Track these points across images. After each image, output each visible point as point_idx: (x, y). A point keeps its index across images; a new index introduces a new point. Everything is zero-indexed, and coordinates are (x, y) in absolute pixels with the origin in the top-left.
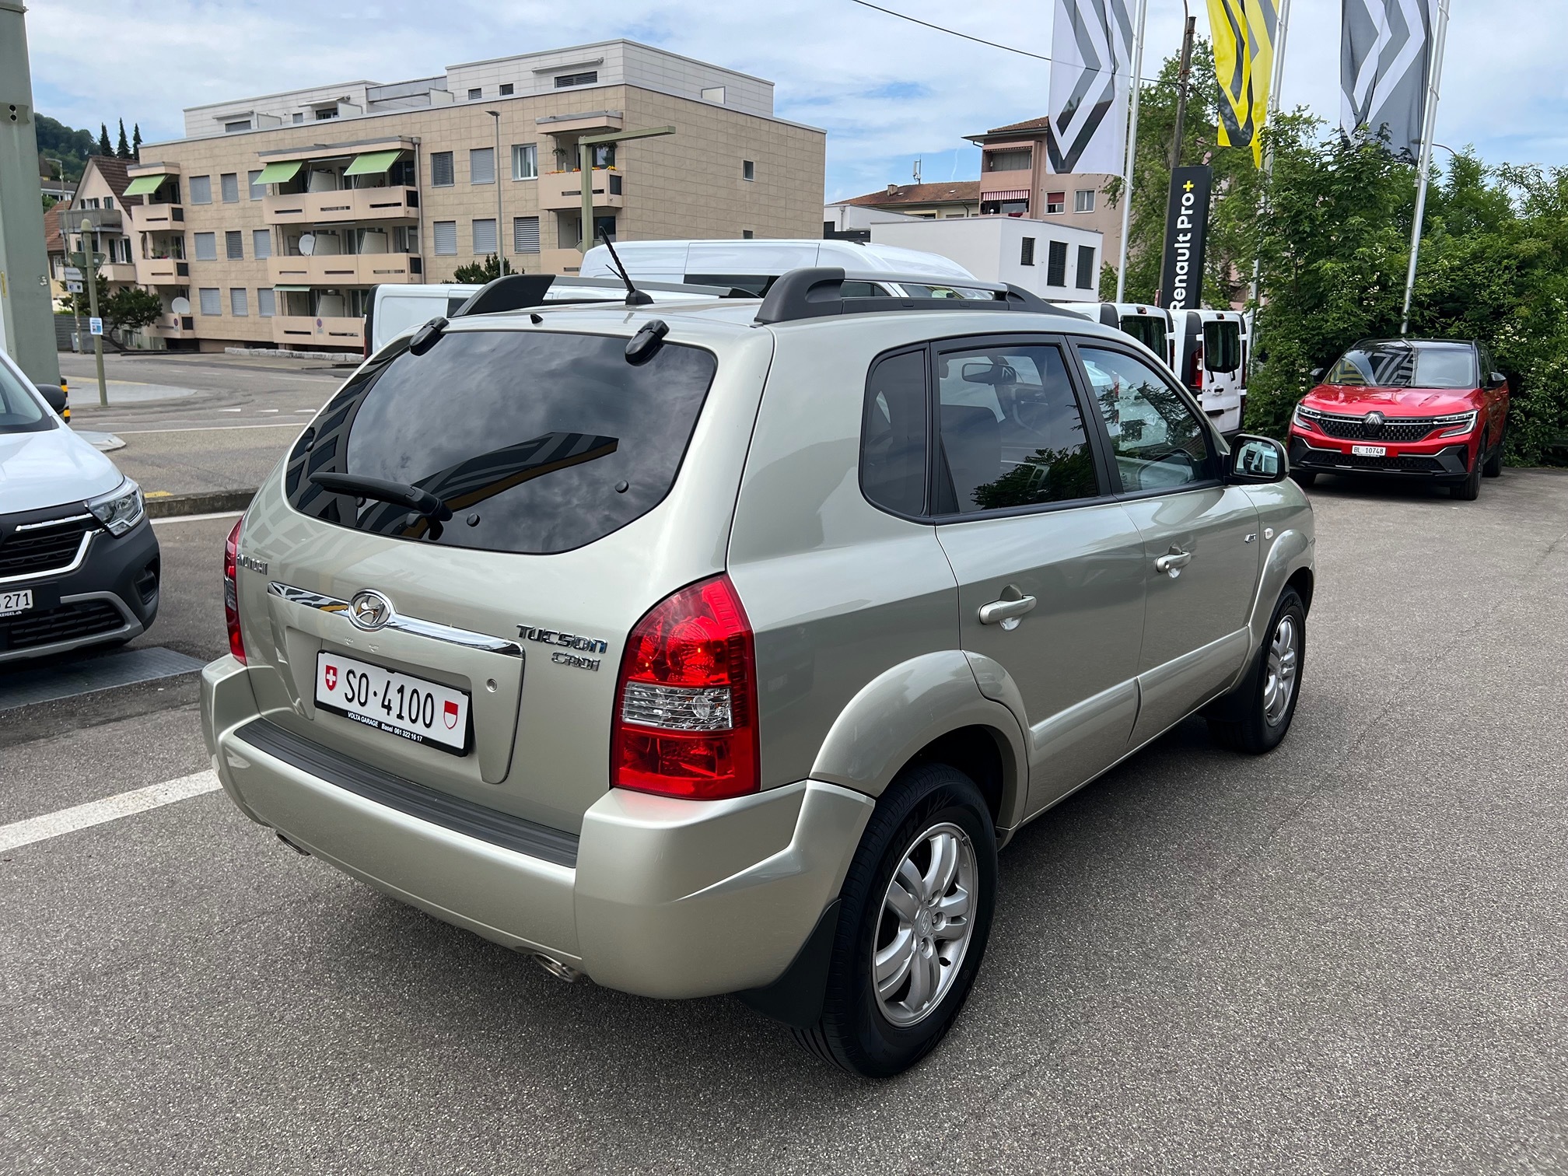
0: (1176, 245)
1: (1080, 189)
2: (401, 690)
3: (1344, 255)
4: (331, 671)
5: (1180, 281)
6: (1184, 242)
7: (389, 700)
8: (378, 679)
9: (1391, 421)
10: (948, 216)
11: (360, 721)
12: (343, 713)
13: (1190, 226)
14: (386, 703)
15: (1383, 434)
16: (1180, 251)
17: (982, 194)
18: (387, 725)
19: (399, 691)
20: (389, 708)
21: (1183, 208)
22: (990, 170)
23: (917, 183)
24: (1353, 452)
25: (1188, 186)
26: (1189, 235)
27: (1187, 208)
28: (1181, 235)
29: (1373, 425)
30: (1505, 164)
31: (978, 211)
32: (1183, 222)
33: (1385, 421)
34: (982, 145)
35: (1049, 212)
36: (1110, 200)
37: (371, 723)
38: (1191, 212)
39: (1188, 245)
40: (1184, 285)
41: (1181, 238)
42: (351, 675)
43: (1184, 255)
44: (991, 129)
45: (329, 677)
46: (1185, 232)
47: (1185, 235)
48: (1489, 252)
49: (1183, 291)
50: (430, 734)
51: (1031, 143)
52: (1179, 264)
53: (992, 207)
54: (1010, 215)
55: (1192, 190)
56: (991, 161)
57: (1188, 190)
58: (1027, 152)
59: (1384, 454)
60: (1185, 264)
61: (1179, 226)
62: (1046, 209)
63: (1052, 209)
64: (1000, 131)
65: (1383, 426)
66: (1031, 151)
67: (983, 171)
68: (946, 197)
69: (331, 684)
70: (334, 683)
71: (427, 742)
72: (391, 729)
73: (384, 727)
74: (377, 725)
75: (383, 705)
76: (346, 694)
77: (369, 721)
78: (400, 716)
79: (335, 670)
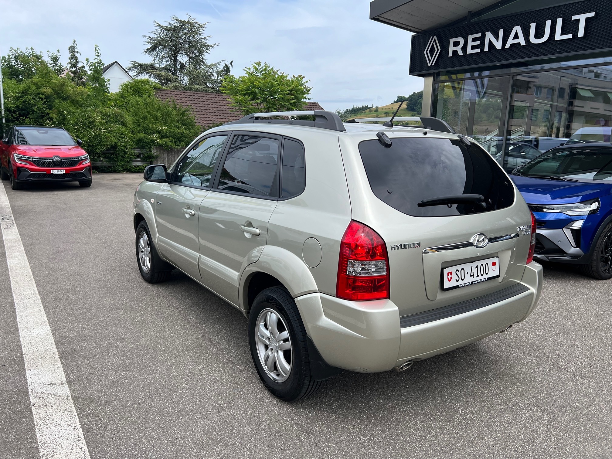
4: (450, 274)
7: (473, 273)
8: (467, 267)
9: (64, 159)
11: (464, 286)
12: (457, 287)
15: (62, 165)
18: (474, 281)
19: (476, 268)
20: (473, 276)
24: (52, 173)
29: (57, 161)
33: (62, 159)
37: (469, 284)
42: (457, 272)
45: (448, 277)
50: (489, 276)
59: (64, 172)
65: (61, 161)
69: (450, 279)
70: (451, 278)
71: (489, 279)
72: (476, 282)
73: (473, 283)
74: (470, 284)
75: (471, 276)
76: (456, 280)
77: (467, 284)
78: (478, 276)
79: (451, 273)
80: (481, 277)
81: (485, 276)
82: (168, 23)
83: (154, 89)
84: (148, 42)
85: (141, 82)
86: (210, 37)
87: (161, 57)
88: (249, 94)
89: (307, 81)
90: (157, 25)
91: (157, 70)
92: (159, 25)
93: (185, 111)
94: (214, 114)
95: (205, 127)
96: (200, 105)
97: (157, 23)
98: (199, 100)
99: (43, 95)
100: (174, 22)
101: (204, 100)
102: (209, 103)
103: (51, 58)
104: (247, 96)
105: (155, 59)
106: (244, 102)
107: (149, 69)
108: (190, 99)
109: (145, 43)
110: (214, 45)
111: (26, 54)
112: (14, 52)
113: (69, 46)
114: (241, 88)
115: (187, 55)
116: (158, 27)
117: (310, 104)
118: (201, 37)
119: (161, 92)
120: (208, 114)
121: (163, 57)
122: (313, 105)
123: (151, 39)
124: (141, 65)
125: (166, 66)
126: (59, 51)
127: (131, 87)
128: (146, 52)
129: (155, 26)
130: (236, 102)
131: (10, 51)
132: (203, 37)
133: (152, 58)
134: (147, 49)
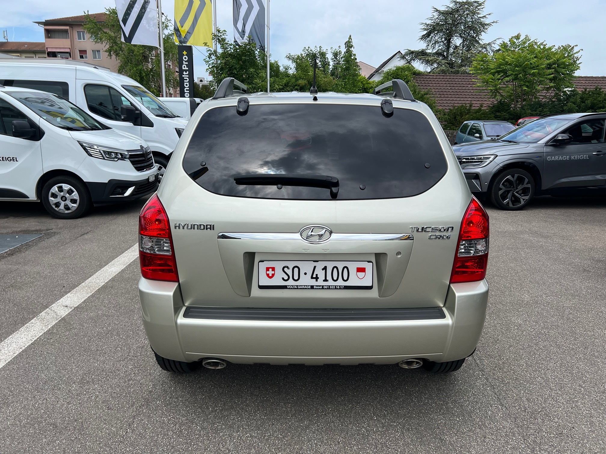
0: (183, 76)
1: (94, 49)
2: (325, 268)
3: (249, 82)
4: (270, 269)
5: (187, 90)
6: (186, 75)
7: (317, 274)
8: (306, 267)
10: (25, 57)
11: (296, 288)
12: (285, 287)
13: (187, 69)
14: (314, 276)
16: (185, 78)
17: (47, 48)
18: (316, 286)
19: (323, 269)
20: (317, 278)
21: (184, 61)
22: (49, 37)
23: (6, 41)
25: (185, 53)
26: (188, 72)
27: (185, 61)
28: (184, 72)
30: (289, 54)
31: (46, 56)
32: (184, 67)
34: (43, 26)
35: (81, 58)
36: (109, 55)
37: (307, 287)
38: (187, 63)
39: (188, 76)
40: (188, 91)
41: (184, 73)
42: (286, 269)
43: (187, 80)
44: (47, 19)
45: (268, 272)
46: (186, 71)
47: (186, 72)
48: (290, 84)
49: (188, 94)
50: (348, 284)
51: (67, 28)
52: (185, 83)
53: (53, 55)
54: (62, 58)
55: (186, 55)
56: (49, 33)
57: (185, 54)
58: (66, 31)
60: (188, 83)
61: (183, 68)
62: (79, 57)
63: (82, 57)
64: (51, 21)
66: (68, 31)
67: (45, 38)
68: (23, 48)
69: (270, 275)
70: (273, 275)
71: (347, 288)
72: (321, 287)
73: (315, 287)
74: (309, 287)
75: (312, 278)
76: (283, 279)
77: (303, 287)
78: (326, 280)
79: (273, 269)
80: (331, 283)
81: (340, 283)
82: (446, 7)
83: (414, 74)
84: (423, 29)
85: (402, 69)
86: (489, 14)
87: (434, 42)
88: (498, 72)
89: (579, 51)
90: (435, 10)
91: (427, 55)
92: (437, 11)
93: (425, 95)
94: (471, 96)
95: (445, 110)
96: (457, 88)
97: (435, 9)
98: (458, 83)
99: (299, 86)
100: (452, 5)
101: (463, 83)
102: (468, 85)
103: (333, 54)
104: (496, 75)
105: (428, 45)
106: (491, 82)
107: (420, 56)
108: (448, 82)
109: (420, 30)
110: (492, 23)
111: (314, 52)
112: (307, 51)
113: (345, 42)
114: (492, 66)
115: (461, 37)
116: (436, 13)
117: (598, 79)
118: (479, 16)
119: (420, 77)
120: (464, 96)
121: (437, 42)
122: (602, 79)
123: (428, 25)
124: (412, 52)
125: (438, 50)
126: (340, 47)
127: (391, 74)
128: (422, 38)
129: (433, 12)
130: (484, 82)
131: (303, 50)
132: (481, 16)
133: (426, 45)
134: (422, 36)
